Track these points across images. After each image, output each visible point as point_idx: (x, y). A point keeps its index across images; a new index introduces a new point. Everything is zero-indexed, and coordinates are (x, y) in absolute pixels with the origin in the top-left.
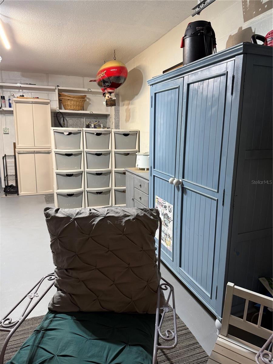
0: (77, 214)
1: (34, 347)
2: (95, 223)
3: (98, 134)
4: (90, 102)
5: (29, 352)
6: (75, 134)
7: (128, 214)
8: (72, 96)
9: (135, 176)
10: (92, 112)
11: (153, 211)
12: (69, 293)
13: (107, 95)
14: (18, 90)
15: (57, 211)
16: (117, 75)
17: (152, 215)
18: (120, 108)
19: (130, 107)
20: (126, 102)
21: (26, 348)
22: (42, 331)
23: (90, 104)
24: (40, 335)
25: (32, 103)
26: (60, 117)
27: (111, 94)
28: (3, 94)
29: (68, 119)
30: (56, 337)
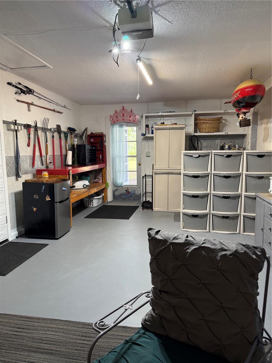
0: (174, 239)
1: (120, 355)
2: (189, 251)
3: (229, 156)
4: (226, 123)
5: (114, 358)
6: (203, 156)
7: (226, 248)
8: (207, 119)
9: (266, 203)
10: (228, 133)
11: (258, 250)
12: (159, 315)
13: (241, 116)
14: (160, 119)
15: (157, 232)
16: (252, 94)
17: (255, 253)
18: (259, 127)
19: (269, 125)
20: (265, 121)
21: (113, 353)
22: (130, 342)
23: (226, 125)
24: (127, 346)
25: (170, 129)
26: (195, 140)
27: (245, 114)
28: (148, 123)
29: (202, 141)
30: (139, 353)
